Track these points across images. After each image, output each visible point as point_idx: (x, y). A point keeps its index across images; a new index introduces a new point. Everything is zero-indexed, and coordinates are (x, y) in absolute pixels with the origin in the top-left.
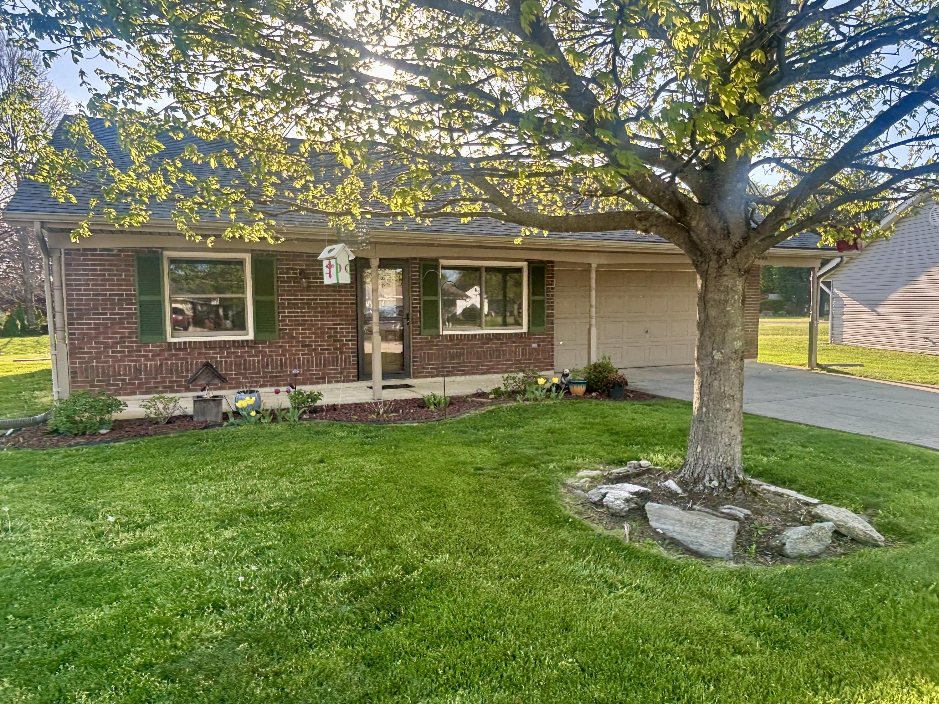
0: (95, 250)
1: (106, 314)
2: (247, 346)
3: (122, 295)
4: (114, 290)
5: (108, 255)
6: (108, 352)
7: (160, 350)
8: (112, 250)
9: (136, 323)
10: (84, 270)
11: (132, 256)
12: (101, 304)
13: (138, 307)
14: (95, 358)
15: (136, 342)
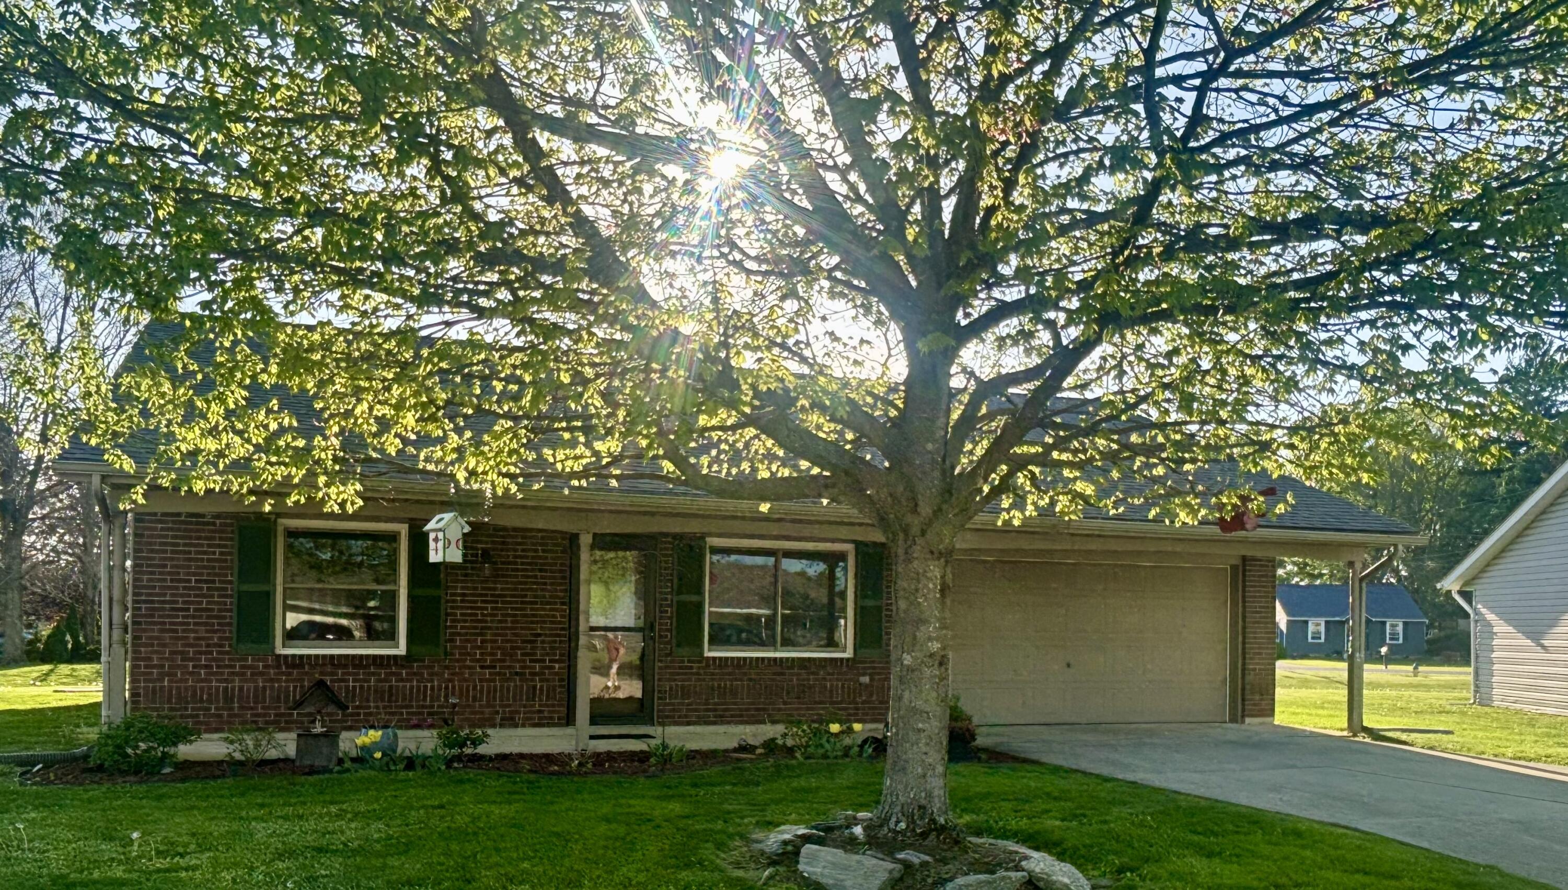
0: (179, 515)
1: (188, 610)
2: (396, 664)
3: (213, 582)
4: (202, 574)
5: (197, 523)
6: (186, 667)
7: (265, 667)
8: (203, 516)
9: (230, 624)
10: (161, 544)
11: (232, 525)
12: (182, 595)
13: (235, 600)
14: (169, 675)
15: (227, 653)
